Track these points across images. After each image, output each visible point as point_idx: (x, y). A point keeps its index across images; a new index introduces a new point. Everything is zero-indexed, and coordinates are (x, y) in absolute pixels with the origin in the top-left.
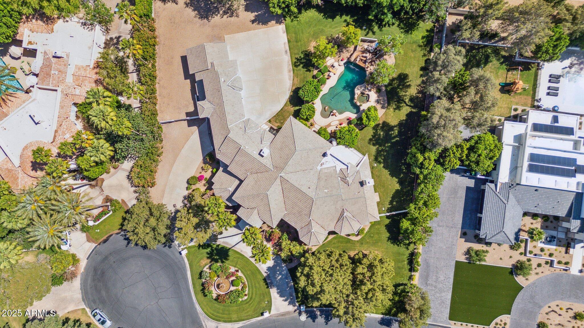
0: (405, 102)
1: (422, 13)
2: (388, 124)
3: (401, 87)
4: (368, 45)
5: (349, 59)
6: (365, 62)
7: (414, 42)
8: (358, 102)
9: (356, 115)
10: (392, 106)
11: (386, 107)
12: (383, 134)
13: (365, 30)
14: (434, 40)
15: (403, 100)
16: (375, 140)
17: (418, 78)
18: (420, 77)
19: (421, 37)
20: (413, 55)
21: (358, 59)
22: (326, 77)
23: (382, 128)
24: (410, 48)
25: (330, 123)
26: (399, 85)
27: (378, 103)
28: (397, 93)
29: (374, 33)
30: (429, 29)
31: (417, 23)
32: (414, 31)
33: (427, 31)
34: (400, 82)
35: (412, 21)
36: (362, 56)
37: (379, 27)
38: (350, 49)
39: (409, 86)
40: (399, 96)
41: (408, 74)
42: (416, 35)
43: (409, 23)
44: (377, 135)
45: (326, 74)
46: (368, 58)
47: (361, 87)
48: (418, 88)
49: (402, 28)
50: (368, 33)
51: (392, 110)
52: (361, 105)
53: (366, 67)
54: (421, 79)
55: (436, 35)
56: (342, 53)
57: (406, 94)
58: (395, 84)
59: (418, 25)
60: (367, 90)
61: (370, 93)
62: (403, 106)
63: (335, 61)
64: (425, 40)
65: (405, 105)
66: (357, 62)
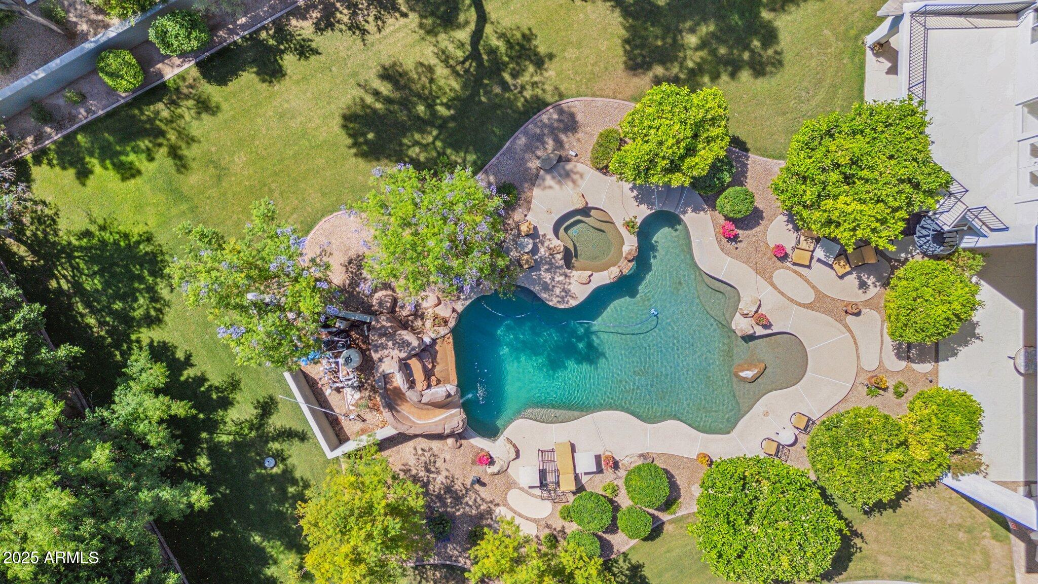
0: (477, 35)
1: (22, 259)
2: (627, 41)
3: (421, 109)
4: (338, 390)
5: (460, 436)
6: (427, 352)
7: (177, 194)
8: (626, 249)
9: (689, 217)
10: (535, 85)
11: (561, 112)
12: (692, 30)
13: (280, 457)
14: (101, 113)
15: (475, 55)
16: (747, 47)
17: (322, 58)
18: (316, 52)
19: (132, 182)
20: (240, 158)
21: (439, 392)
23: (666, 56)
24: (213, 192)
25: (810, 306)
26: (421, 125)
27: (563, 159)
28: (462, 104)
29: (267, 408)
30: (71, 172)
31: (81, 248)
32: (126, 236)
33: (84, 174)
34: (404, 130)
35: (92, 276)
36: (412, 384)
37: (226, 403)
38: (412, 461)
39: (390, 74)
40: (464, 86)
41: (337, 121)
42: (139, 208)
43: (107, 284)
44: (713, 52)
46: (403, 355)
47: (546, 288)
48: (371, 27)
49: (155, 298)
50: (288, 435)
51: (551, 72)
52: (629, 225)
53: (443, 331)
54: (319, 41)
55: (73, 119)
56: (458, 486)
57: (433, 61)
58: (425, 147)
59: (87, 234)
60: (542, 251)
61: (546, 229)
62: (502, 36)
63: (511, 485)
64: (132, 157)
65: (488, 29)
66: (452, 388)
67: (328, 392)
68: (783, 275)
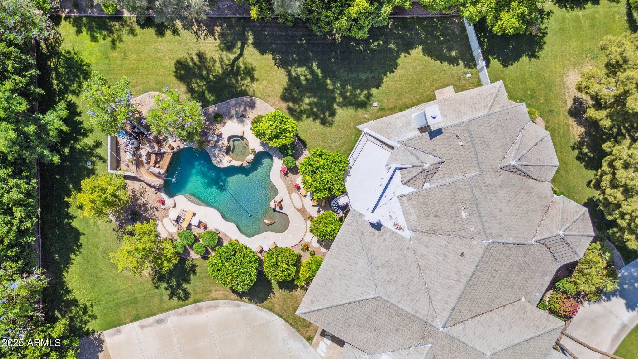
0: (236, 59)
1: (42, 49)
2: (285, 89)
3: (204, 73)
4: (125, 152)
5: (158, 190)
6: (160, 155)
7: (106, 56)
8: (248, 158)
9: (276, 159)
10: (247, 86)
11: (251, 100)
12: (309, 97)
13: (93, 163)
14: (96, 15)
15: (232, 65)
16: (324, 113)
17: (180, 38)
18: (179, 35)
19: (93, 43)
20: (134, 56)
21: (156, 170)
22: (202, 231)
23: (295, 101)
24: (119, 62)
25: (299, 210)
26: (202, 78)
27: (243, 116)
28: (219, 79)
29: (98, 144)
30: (75, 29)
31: (64, 56)
32: (82, 61)
33: (79, 32)
34: (195, 76)
35: (63, 67)
36: (148, 163)
37: (85, 135)
38: (137, 189)
39: (200, 55)
40: (223, 73)
41: (175, 61)
42: (91, 54)
43: (66, 73)
44: (312, 109)
45: (196, 231)
46: (150, 151)
47: (215, 156)
48: (202, 37)
49: (80, 86)
50: (100, 158)
51: (255, 86)
52: (253, 151)
53: (170, 151)
54: (182, 32)
55: (85, 12)
56: (148, 206)
57: (217, 59)
58: (199, 86)
59: (69, 52)
60: (220, 143)
61: (225, 136)
62: (245, 64)
63: (167, 216)
64: (98, 35)
65: (241, 59)
66: (162, 171)
67: (122, 151)
68: (295, 195)
